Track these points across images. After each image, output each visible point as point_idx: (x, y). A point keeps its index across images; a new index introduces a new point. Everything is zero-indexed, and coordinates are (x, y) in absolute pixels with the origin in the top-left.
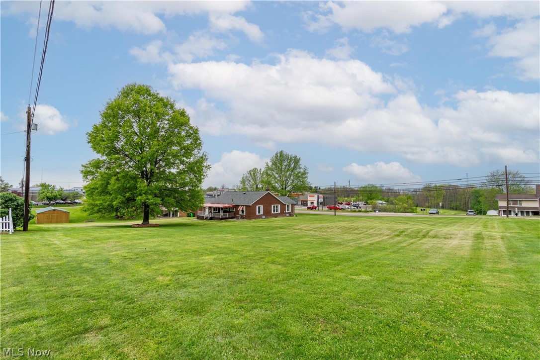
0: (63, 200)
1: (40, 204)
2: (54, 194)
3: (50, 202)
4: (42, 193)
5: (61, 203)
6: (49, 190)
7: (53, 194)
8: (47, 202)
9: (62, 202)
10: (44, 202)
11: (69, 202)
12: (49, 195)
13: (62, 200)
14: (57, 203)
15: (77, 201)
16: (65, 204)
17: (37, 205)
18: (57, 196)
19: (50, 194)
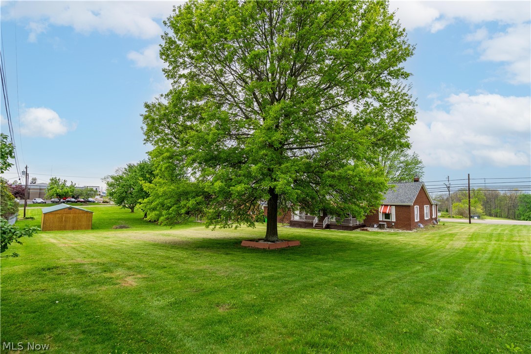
0: (75, 199)
1: (49, 202)
2: (65, 190)
3: (60, 200)
4: (51, 189)
5: (72, 202)
6: (58, 185)
7: (63, 190)
8: (57, 200)
9: (73, 200)
10: (53, 200)
11: (82, 200)
12: (59, 191)
13: (73, 197)
14: (68, 201)
15: (90, 199)
16: (76, 202)
17: (45, 203)
18: (68, 192)
19: (61, 191)
